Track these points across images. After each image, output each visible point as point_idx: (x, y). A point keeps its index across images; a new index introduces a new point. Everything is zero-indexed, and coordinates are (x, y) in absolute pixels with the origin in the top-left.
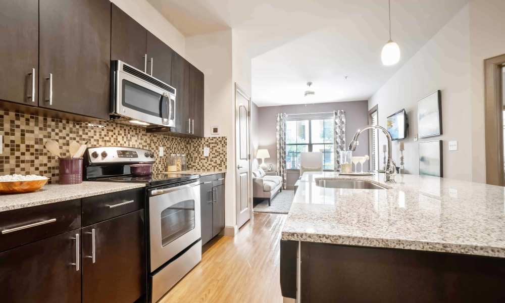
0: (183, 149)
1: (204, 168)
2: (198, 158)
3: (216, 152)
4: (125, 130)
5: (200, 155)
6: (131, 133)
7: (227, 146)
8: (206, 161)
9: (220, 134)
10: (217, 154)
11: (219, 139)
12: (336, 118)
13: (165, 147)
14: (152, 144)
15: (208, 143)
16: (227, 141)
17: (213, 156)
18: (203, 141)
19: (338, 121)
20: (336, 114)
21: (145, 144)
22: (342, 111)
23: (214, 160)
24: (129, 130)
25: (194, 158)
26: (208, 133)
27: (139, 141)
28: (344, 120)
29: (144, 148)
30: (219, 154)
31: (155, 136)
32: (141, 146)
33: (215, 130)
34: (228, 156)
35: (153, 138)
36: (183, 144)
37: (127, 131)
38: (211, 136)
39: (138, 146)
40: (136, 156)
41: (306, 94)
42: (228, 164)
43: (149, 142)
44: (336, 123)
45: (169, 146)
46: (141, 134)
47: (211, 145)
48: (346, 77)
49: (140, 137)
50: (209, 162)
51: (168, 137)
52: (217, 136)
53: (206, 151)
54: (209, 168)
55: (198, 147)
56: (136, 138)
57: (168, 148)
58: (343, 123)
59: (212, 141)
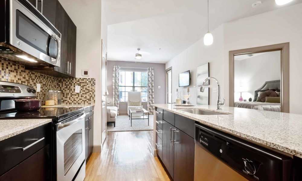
0: (55, 86)
1: (75, 102)
2: (70, 95)
3: (86, 90)
4: (3, 64)
5: (71, 92)
6: (9, 68)
7: (96, 86)
8: (77, 96)
9: (90, 76)
10: (86, 91)
11: (89, 80)
12: (149, 72)
13: (42, 84)
14: (31, 81)
15: (79, 83)
16: (96, 82)
17: (83, 92)
18: (74, 81)
19: (150, 74)
20: (149, 70)
21: (24, 80)
22: (153, 68)
23: (84, 96)
24: (7, 65)
25: (65, 94)
26: (79, 75)
27: (18, 77)
28: (153, 73)
29: (23, 84)
30: (89, 91)
31: (33, 74)
32: (20, 82)
33: (86, 73)
34: (96, 93)
35: (32, 75)
36: (56, 82)
37: (5, 66)
38: (82, 77)
39: (17, 81)
40: (18, 91)
41: (136, 56)
42: (96, 99)
43: (28, 79)
44: (149, 75)
45: (44, 83)
46: (19, 71)
47: (82, 85)
48: (160, 49)
49: (19, 73)
50: (80, 98)
51: (44, 75)
52: (87, 78)
53: (78, 89)
54: (80, 102)
55: (70, 85)
56: (15, 74)
57: (44, 85)
58: (152, 75)
59: (83, 81)
